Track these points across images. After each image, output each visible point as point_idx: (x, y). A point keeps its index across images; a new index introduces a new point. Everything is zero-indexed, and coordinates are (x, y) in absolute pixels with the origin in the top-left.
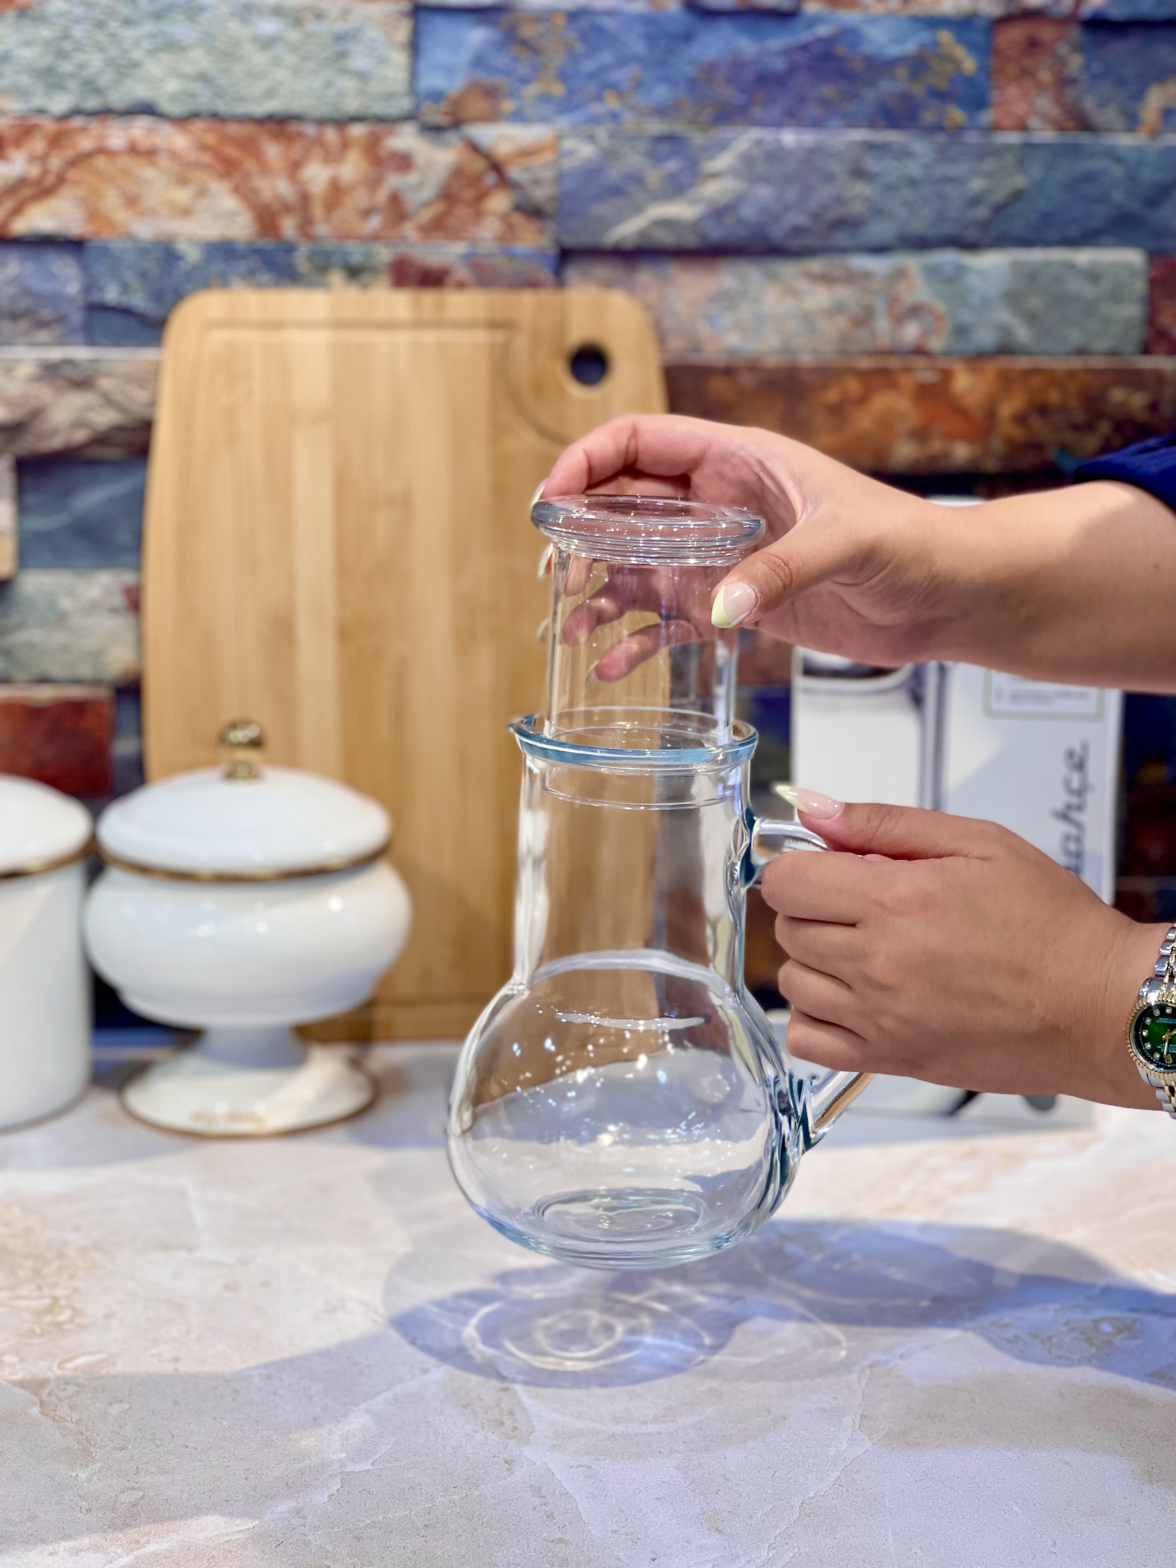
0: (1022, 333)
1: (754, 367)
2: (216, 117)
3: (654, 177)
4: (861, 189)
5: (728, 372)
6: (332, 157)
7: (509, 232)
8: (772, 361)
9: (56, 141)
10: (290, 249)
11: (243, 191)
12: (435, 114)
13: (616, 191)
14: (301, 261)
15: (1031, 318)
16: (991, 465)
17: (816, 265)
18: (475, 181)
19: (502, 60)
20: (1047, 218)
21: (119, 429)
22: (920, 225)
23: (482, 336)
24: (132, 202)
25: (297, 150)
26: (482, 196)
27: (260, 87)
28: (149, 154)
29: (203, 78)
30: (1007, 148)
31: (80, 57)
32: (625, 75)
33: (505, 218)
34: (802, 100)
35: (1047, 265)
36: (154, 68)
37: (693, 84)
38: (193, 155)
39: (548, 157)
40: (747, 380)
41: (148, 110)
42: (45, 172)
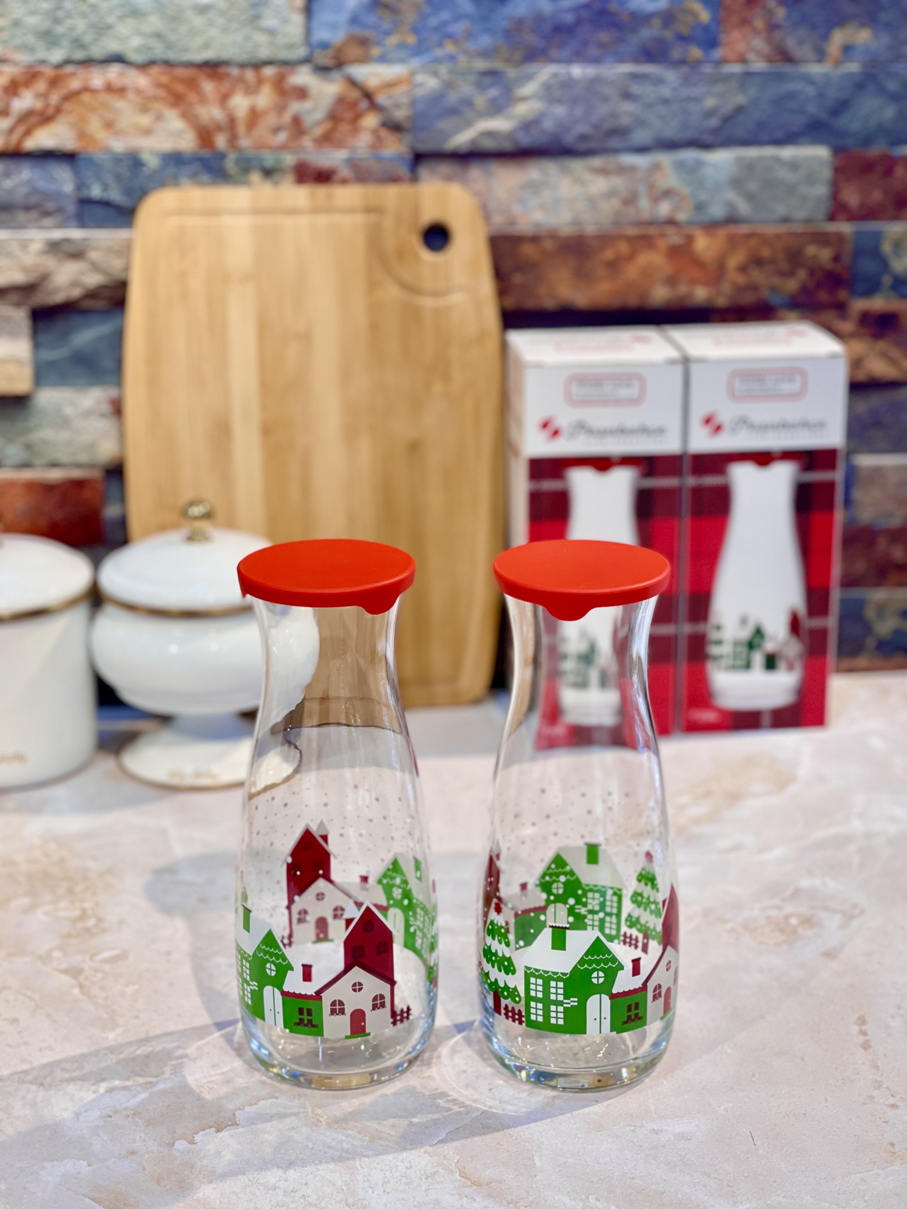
0: (743, 208)
1: (553, 235)
2: (168, 64)
3: (480, 101)
4: (628, 107)
5: (535, 239)
6: (251, 90)
7: (378, 142)
8: (567, 231)
9: (54, 82)
10: (222, 156)
11: (188, 116)
12: (324, 58)
13: (453, 111)
14: (230, 164)
15: (750, 197)
16: (721, 302)
17: (597, 162)
18: (353, 105)
19: (371, 19)
20: (761, 125)
21: (103, 287)
22: (671, 131)
23: (359, 219)
24: (109, 125)
25: (226, 85)
26: (358, 117)
27: (198, 41)
28: (121, 91)
29: (158, 35)
30: (731, 76)
31: (69, 22)
32: (459, 28)
33: (375, 132)
34: (585, 43)
35: (761, 158)
36: (123, 29)
37: (508, 34)
38: (152, 91)
39: (404, 88)
40: (549, 245)
41: (119, 59)
42: (47, 105)
